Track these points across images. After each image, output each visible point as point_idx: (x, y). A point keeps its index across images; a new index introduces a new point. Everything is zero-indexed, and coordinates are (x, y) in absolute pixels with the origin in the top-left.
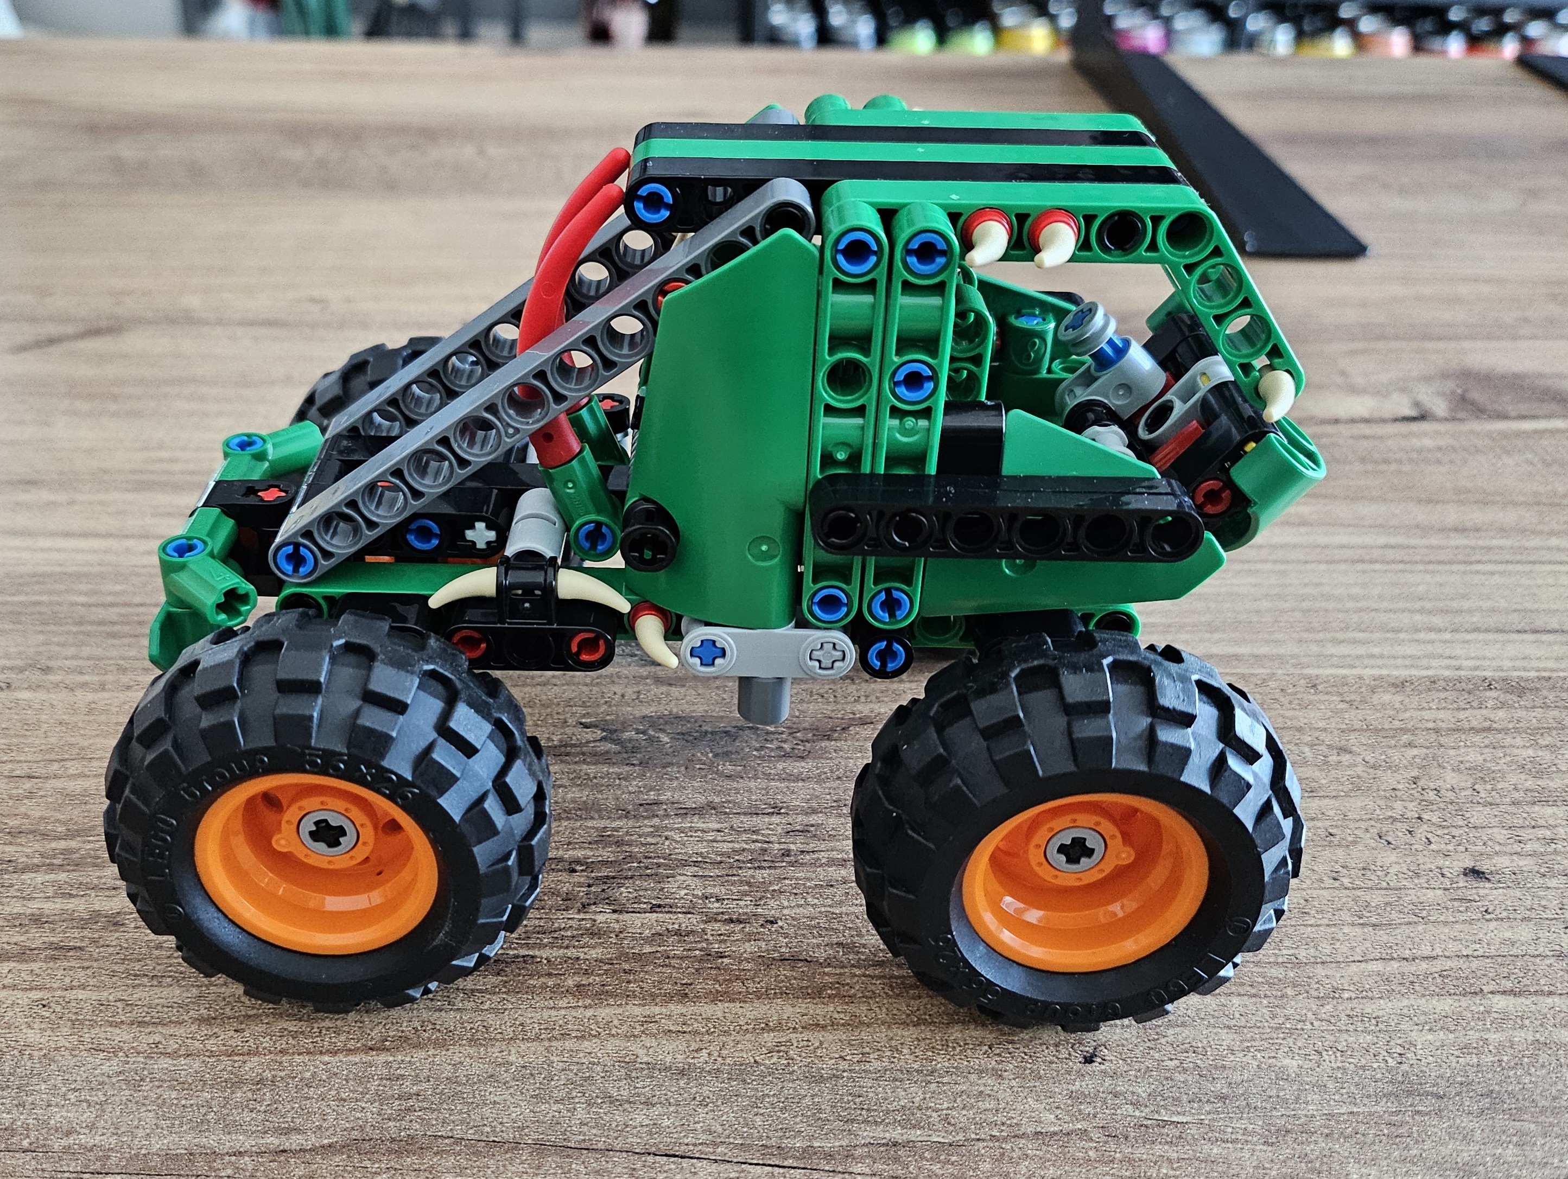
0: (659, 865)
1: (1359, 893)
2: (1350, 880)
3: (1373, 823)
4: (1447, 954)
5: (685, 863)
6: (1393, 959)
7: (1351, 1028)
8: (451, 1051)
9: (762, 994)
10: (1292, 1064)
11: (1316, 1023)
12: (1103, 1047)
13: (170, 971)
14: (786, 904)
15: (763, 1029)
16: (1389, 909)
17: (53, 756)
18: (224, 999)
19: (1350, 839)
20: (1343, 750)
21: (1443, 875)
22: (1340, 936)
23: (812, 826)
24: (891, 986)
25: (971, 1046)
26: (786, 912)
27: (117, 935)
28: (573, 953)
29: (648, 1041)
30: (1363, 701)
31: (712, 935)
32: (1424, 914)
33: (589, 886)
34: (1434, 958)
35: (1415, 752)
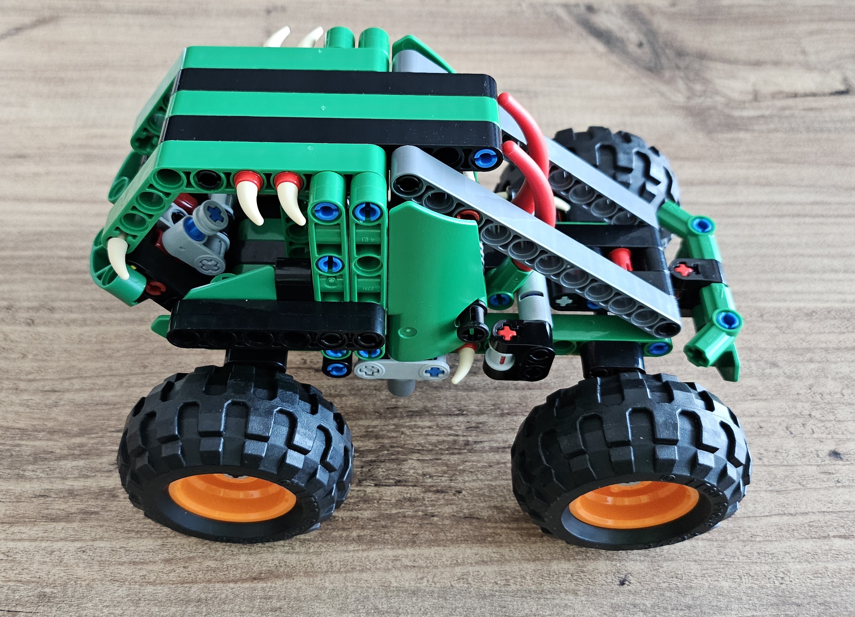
0: (398, 453)
1: (772, 469)
2: (767, 460)
3: (783, 418)
4: (814, 511)
5: (413, 451)
6: (785, 514)
7: (759, 561)
8: (295, 579)
9: (454, 541)
10: (725, 584)
11: (741, 558)
12: (629, 575)
13: (147, 528)
14: (467, 479)
15: (455, 564)
16: (786, 480)
17: (65, 376)
18: (176, 547)
19: (771, 430)
20: (774, 365)
21: (818, 456)
22: (758, 499)
23: (481, 423)
24: (522, 535)
25: (562, 574)
26: (467, 484)
27: (115, 503)
28: (354, 514)
29: (396, 573)
30: (788, 327)
31: (428, 501)
32: (804, 483)
33: (362, 467)
34: (807, 513)
35: (812, 366)
